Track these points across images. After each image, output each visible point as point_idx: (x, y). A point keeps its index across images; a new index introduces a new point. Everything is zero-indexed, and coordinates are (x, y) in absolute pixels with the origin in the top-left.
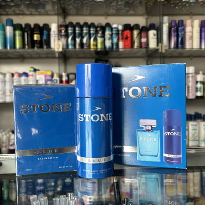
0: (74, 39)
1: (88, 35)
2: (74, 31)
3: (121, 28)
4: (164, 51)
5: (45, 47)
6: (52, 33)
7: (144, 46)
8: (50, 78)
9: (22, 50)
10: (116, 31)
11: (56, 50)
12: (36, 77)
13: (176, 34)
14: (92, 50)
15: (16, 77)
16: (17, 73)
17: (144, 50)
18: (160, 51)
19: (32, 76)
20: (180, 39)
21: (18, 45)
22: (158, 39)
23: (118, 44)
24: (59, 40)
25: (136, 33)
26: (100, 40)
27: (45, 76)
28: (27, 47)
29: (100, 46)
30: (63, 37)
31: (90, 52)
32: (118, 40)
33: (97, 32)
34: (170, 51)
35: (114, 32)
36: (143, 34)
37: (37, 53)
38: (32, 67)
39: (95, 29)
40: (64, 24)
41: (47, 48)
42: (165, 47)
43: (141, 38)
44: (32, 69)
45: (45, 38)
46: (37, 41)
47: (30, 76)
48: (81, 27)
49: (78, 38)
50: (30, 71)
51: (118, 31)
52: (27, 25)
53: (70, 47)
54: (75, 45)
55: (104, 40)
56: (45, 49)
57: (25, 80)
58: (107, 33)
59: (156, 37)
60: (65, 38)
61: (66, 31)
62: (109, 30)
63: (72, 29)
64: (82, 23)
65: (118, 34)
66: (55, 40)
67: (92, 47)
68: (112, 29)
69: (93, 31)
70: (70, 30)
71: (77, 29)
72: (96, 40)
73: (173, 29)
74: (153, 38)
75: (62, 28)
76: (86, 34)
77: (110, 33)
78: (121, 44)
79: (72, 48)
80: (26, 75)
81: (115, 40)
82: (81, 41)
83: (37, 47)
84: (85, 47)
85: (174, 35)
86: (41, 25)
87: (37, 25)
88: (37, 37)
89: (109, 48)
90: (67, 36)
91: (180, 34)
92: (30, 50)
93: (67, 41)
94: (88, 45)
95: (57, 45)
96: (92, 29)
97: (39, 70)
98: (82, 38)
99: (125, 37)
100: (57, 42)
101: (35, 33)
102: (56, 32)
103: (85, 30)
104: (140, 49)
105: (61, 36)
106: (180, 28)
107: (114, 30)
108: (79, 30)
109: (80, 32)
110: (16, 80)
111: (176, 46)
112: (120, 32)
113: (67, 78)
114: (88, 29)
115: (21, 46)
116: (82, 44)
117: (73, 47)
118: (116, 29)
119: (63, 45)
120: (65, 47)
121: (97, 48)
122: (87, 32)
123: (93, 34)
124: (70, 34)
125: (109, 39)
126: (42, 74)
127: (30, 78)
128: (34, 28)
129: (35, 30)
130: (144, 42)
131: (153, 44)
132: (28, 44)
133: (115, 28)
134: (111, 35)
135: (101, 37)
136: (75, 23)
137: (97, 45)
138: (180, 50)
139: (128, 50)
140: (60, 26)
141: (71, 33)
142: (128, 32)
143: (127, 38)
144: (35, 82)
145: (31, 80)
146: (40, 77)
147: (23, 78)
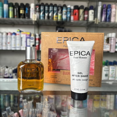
0: (44, 14)
1: (52, 12)
2: (45, 8)
3: (72, 8)
4: (97, 23)
5: (27, 18)
6: (31, 9)
7: (86, 19)
8: (29, 36)
9: (13, 19)
11: (33, 20)
12: (20, 36)
15: (9, 35)
16: (10, 33)
17: (85, 22)
18: (95, 23)
19: (19, 34)
20: (108, 16)
21: (11, 16)
23: (70, 18)
24: (35, 13)
25: (81, 11)
26: (59, 15)
27: (26, 35)
28: (16, 17)
29: (59, 18)
30: (37, 12)
31: (54, 22)
32: (71, 15)
33: (58, 10)
34: (101, 23)
36: (86, 12)
37: (22, 22)
38: (19, 30)
40: (38, 4)
42: (99, 20)
43: (84, 14)
44: (19, 31)
45: (27, 12)
46: (22, 14)
47: (17, 34)
48: (49, 6)
49: (47, 13)
50: (18, 32)
51: (71, 10)
52: (17, 4)
53: (42, 18)
54: (44, 17)
55: (62, 15)
57: (14, 37)
58: (64, 11)
59: (93, 14)
61: (40, 8)
62: (65, 9)
63: (43, 7)
64: (49, 4)
65: (70, 12)
66: (32, 14)
67: (55, 19)
68: (67, 8)
69: (56, 9)
72: (57, 14)
73: (104, 10)
74: (91, 15)
75: (37, 7)
76: (51, 10)
78: (72, 18)
79: (42, 19)
80: (15, 34)
81: (69, 15)
82: (48, 15)
83: (22, 18)
84: (50, 18)
85: (104, 14)
86: (25, 4)
87: (22, 4)
88: (22, 12)
89: (65, 20)
90: (40, 12)
91: (108, 12)
92: (18, 19)
93: (40, 15)
94: (52, 17)
95: (34, 16)
97: (22, 31)
98: (49, 13)
99: (74, 13)
100: (34, 15)
101: (21, 9)
102: (34, 9)
103: (51, 8)
104: (83, 21)
105: (36, 11)
106: (108, 9)
107: (68, 9)
108: (47, 8)
110: (9, 37)
111: (105, 20)
112: (72, 11)
113: (39, 37)
115: (12, 17)
116: (48, 17)
118: (70, 9)
119: (37, 17)
121: (58, 20)
122: (52, 9)
123: (56, 11)
124: (41, 10)
125: (65, 14)
126: (24, 34)
128: (20, 6)
130: (86, 17)
131: (91, 19)
132: (16, 15)
134: (67, 12)
135: (60, 13)
136: (45, 4)
137: (57, 18)
138: (107, 23)
139: (76, 21)
140: (36, 5)
141: (43, 10)
142: (77, 10)
143: (76, 14)
144: (20, 38)
145: (18, 37)
146: (23, 36)
147: (13, 36)
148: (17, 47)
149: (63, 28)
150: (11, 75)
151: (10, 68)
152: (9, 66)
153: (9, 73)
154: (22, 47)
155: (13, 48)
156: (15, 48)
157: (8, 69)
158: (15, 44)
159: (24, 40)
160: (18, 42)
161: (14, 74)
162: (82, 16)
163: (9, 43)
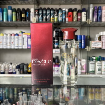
0: (42, 17)
2: (43, 12)
3: (67, 10)
4: (90, 23)
5: (27, 20)
6: (31, 13)
7: (79, 20)
8: (29, 37)
9: (16, 22)
10: (64, 12)
11: (33, 22)
12: (22, 36)
13: (97, 14)
14: (52, 22)
15: (13, 36)
16: (13, 34)
17: (79, 22)
18: (88, 23)
19: (21, 35)
20: (99, 17)
21: (14, 19)
22: (87, 17)
23: (65, 19)
24: (35, 17)
25: (75, 13)
27: (27, 36)
28: (18, 20)
29: (56, 20)
30: (37, 15)
32: (66, 17)
33: (54, 13)
34: (93, 23)
35: (63, 13)
36: (79, 14)
37: (24, 24)
38: (21, 31)
39: (53, 11)
40: (37, 8)
41: (28, 21)
42: (91, 21)
43: (78, 16)
44: (21, 32)
45: (27, 16)
46: (23, 17)
47: (20, 35)
48: (46, 10)
49: (45, 16)
50: (20, 33)
51: (66, 12)
52: (19, 9)
53: (40, 21)
54: (43, 20)
55: (58, 17)
56: (27, 22)
57: (17, 38)
58: (60, 13)
59: (86, 15)
60: (38, 16)
61: (38, 12)
62: (61, 12)
63: (42, 11)
64: (47, 8)
65: (65, 14)
66: (32, 17)
67: (52, 21)
68: (62, 11)
69: (52, 12)
70: (40, 12)
71: (44, 11)
73: (95, 11)
74: (84, 16)
75: (36, 11)
76: (49, 14)
77: (61, 13)
78: (67, 19)
80: (18, 35)
81: (64, 17)
82: (46, 17)
83: (24, 21)
84: (48, 21)
86: (26, 9)
87: (23, 9)
88: (24, 15)
89: (61, 21)
90: (39, 15)
91: (99, 14)
92: (20, 22)
93: (39, 18)
94: (49, 19)
95: (33, 19)
96: (52, 11)
97: (24, 32)
98: (47, 16)
101: (23, 13)
102: (33, 13)
103: (48, 12)
104: (77, 22)
105: (36, 15)
106: (99, 11)
107: (63, 12)
108: (45, 12)
109: (45, 13)
110: (13, 38)
111: (96, 20)
112: (67, 13)
114: (49, 11)
116: (46, 19)
117: (42, 21)
120: (37, 21)
122: (49, 13)
123: (52, 14)
124: (40, 14)
125: (61, 17)
126: (25, 34)
127: (20, 36)
128: (22, 11)
129: (23, 12)
130: (79, 18)
131: (84, 19)
132: (19, 19)
133: (64, 11)
134: (62, 15)
135: (56, 16)
136: (43, 8)
137: (54, 20)
138: (99, 22)
139: (71, 22)
140: (35, 10)
141: (41, 14)
142: (71, 13)
143: (70, 16)
144: (22, 39)
145: (20, 37)
146: (25, 36)
147: (16, 36)
148: (20, 46)
149: (59, 28)
150: (14, 70)
151: (14, 64)
152: (13, 63)
153: (13, 69)
154: (24, 46)
155: (16, 47)
156: (18, 47)
157: (12, 65)
158: (18, 44)
159: (25, 40)
160: (20, 41)
161: (17, 70)
162: (75, 17)
163: (12, 43)
